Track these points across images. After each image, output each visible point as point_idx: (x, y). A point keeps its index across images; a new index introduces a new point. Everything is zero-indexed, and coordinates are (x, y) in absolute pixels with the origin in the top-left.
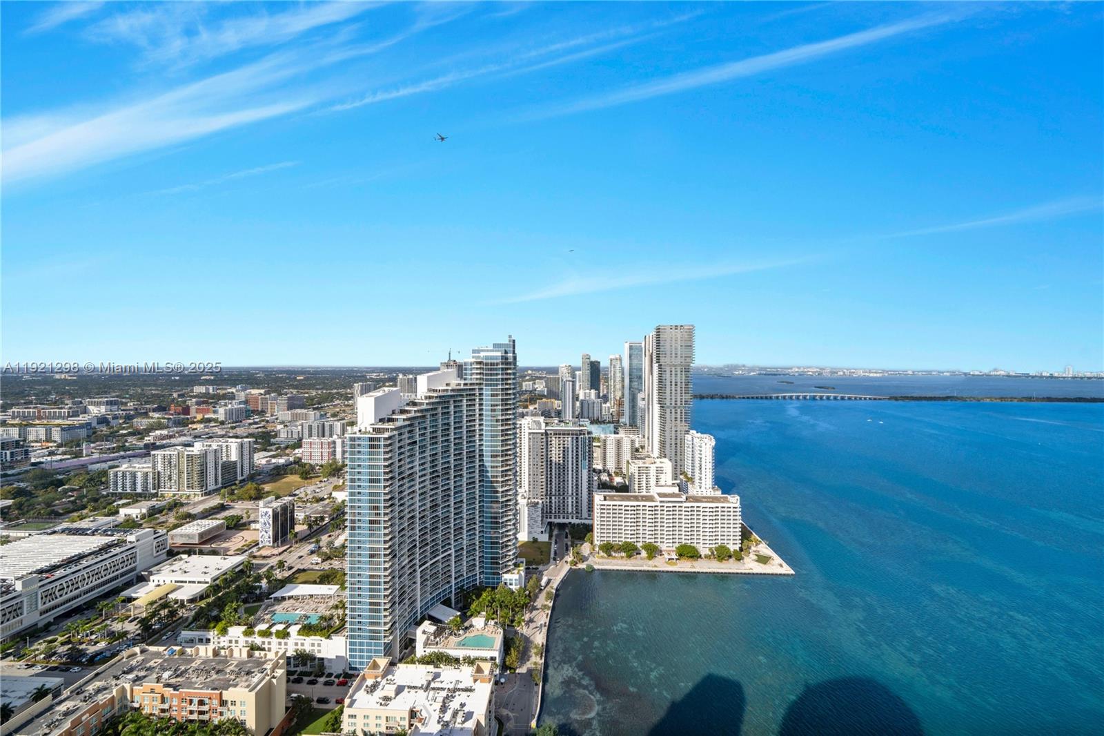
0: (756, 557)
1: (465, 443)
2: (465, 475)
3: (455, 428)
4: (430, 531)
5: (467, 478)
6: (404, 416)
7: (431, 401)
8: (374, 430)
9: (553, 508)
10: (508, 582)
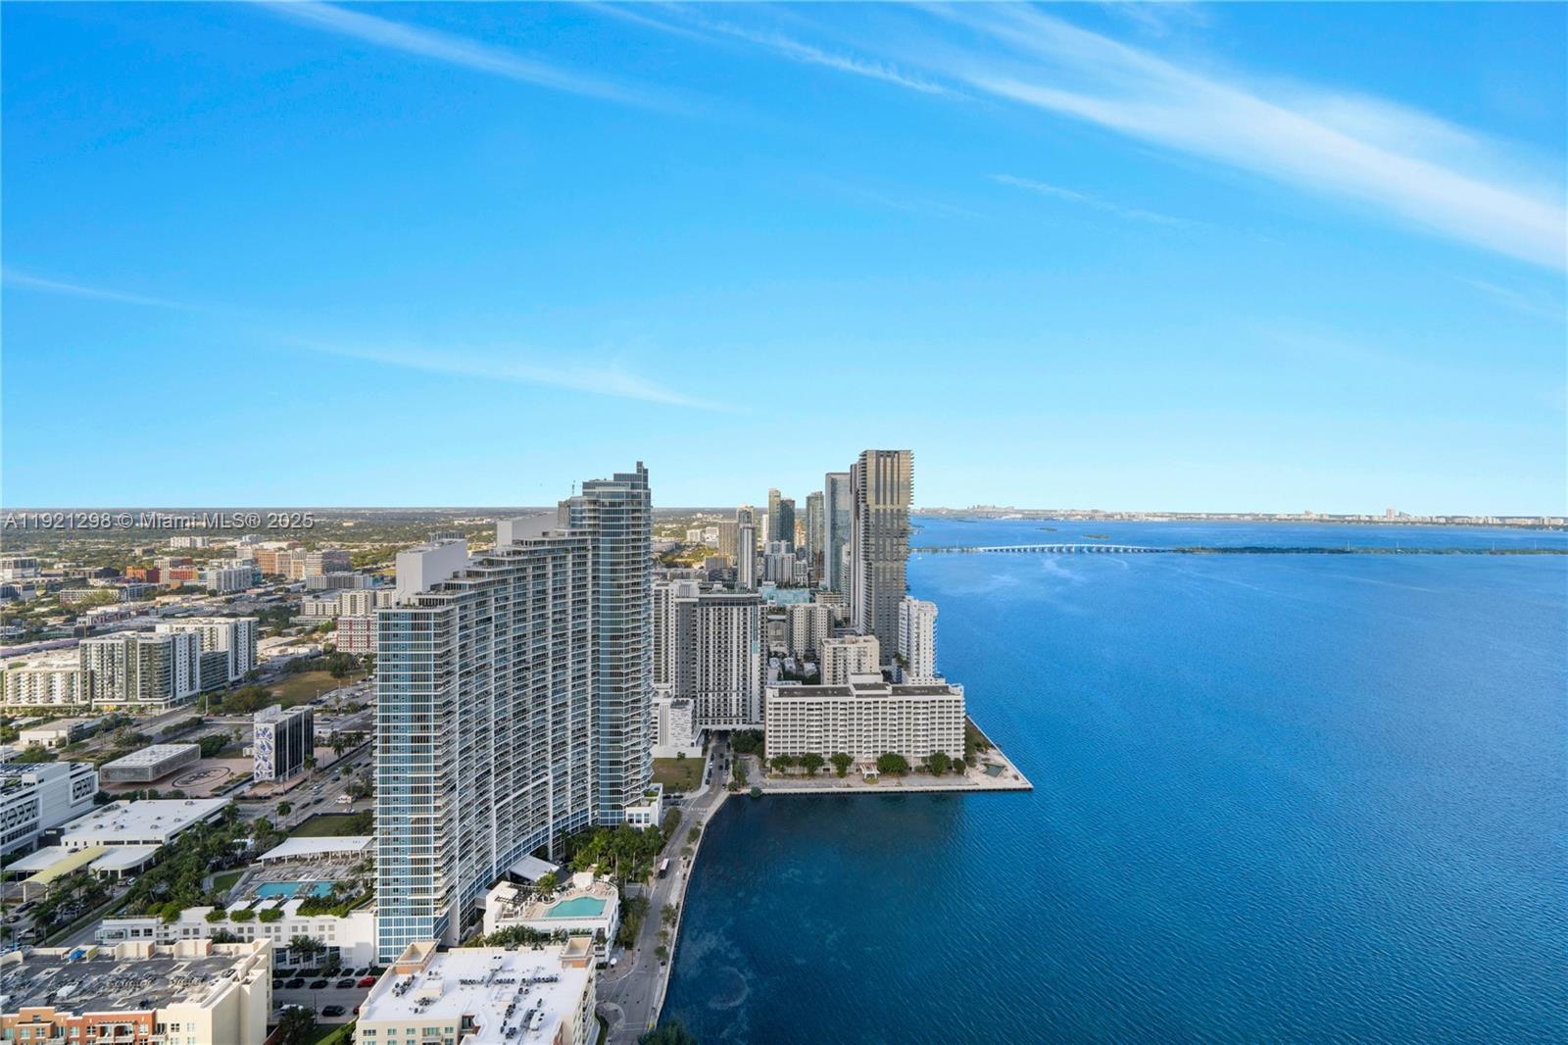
0: (984, 768)
1: (570, 619)
2: (570, 665)
3: (555, 598)
4: (514, 749)
5: (573, 671)
6: (471, 582)
7: (517, 558)
8: (421, 602)
9: (710, 710)
10: (635, 818)
